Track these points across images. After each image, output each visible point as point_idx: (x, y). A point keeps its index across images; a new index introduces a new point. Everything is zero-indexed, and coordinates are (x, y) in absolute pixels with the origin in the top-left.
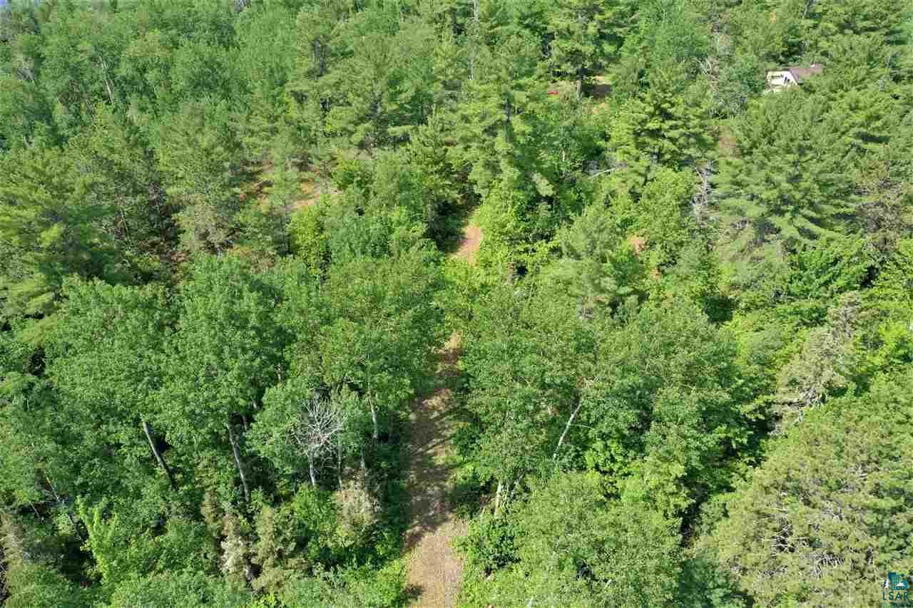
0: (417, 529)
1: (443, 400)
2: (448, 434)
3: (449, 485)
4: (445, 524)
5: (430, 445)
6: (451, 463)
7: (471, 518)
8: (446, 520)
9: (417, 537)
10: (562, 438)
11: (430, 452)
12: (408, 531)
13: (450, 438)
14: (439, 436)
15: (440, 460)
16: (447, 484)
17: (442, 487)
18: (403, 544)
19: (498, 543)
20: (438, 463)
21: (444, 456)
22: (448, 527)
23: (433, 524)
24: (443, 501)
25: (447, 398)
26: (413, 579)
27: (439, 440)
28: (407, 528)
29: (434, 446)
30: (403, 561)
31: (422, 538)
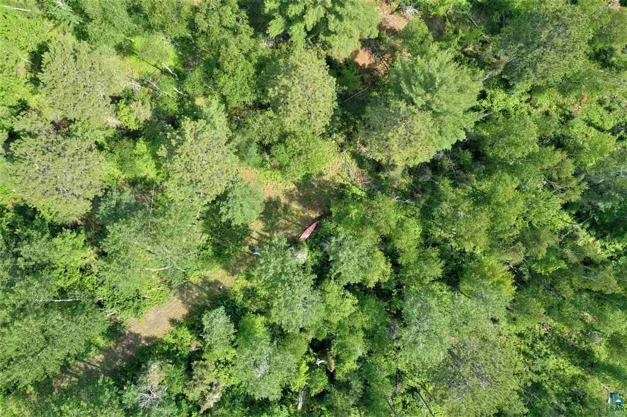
0: (143, 342)
1: (62, 382)
2: (82, 365)
3: (112, 344)
4: (133, 332)
5: (94, 368)
6: (98, 350)
7: (123, 322)
8: (131, 333)
9: (147, 339)
10: (68, 300)
11: (98, 365)
12: (147, 345)
13: (84, 361)
14: (86, 368)
15: (100, 357)
16: (111, 345)
17: (115, 347)
18: (154, 342)
19: (131, 301)
20: (103, 357)
21: (96, 357)
22: (132, 329)
23: (137, 337)
24: (122, 341)
25: (59, 381)
26: (168, 327)
27: (89, 366)
28: (146, 346)
29: (94, 366)
30: (162, 337)
31: (147, 336)
